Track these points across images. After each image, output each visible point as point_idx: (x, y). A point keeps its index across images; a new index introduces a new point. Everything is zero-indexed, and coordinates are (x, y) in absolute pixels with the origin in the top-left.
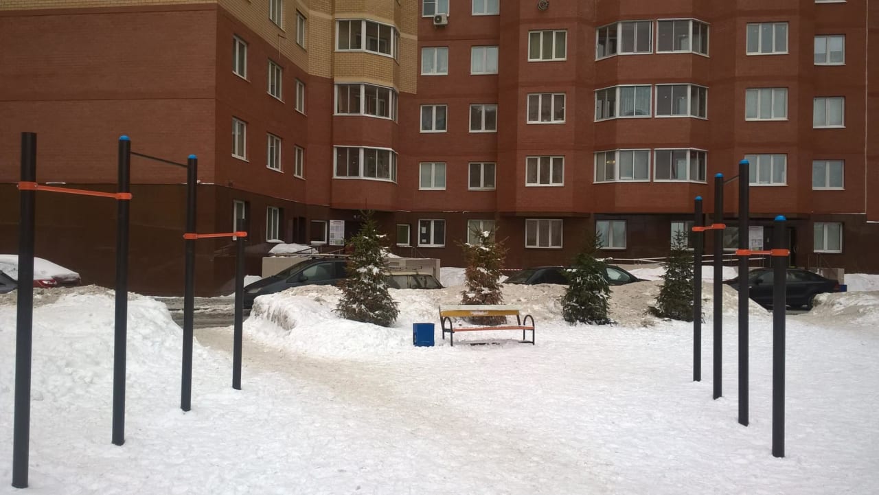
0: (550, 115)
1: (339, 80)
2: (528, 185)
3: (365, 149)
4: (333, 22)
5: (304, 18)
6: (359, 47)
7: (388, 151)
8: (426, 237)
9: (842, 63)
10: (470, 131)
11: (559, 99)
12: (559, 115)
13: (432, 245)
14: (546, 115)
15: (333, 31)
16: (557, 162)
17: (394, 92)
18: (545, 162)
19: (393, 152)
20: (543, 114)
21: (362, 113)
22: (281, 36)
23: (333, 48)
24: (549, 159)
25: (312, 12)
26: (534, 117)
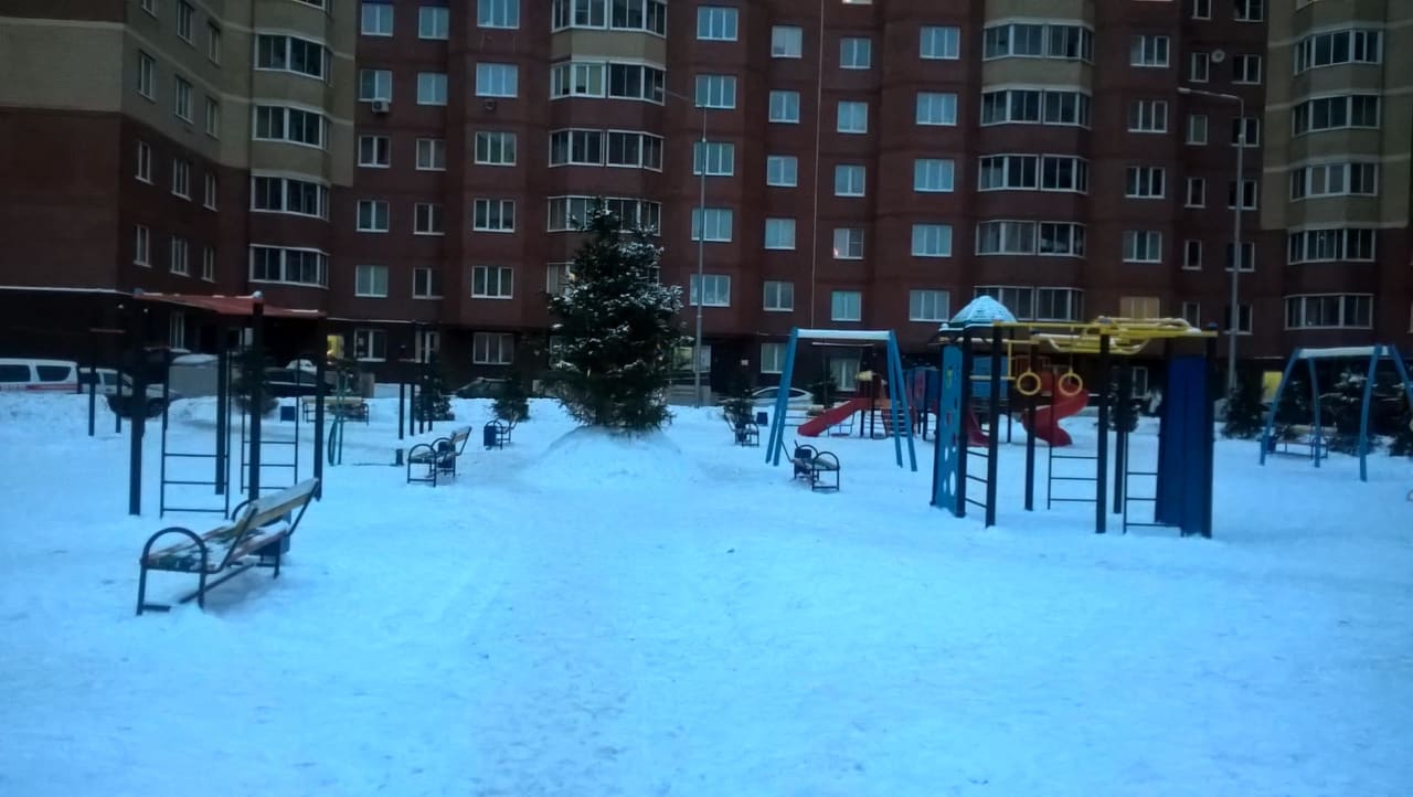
0: (498, 221)
1: (256, 173)
2: (474, 296)
3: (288, 251)
4: (251, 107)
5: (215, 103)
6: (281, 136)
7: (315, 254)
8: (364, 349)
9: (795, 185)
10: (416, 233)
11: (508, 206)
12: (508, 224)
13: (371, 359)
14: (495, 223)
15: (251, 116)
16: (506, 273)
17: (323, 187)
18: (493, 272)
19: (322, 255)
20: (491, 221)
21: (284, 210)
22: (188, 129)
23: (250, 136)
24: (497, 270)
25: (225, 96)
26: (481, 223)
